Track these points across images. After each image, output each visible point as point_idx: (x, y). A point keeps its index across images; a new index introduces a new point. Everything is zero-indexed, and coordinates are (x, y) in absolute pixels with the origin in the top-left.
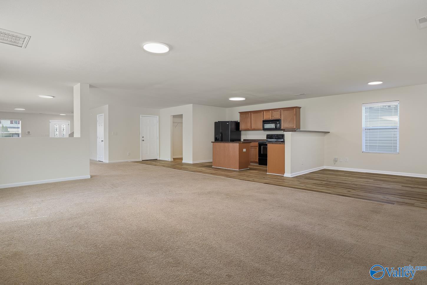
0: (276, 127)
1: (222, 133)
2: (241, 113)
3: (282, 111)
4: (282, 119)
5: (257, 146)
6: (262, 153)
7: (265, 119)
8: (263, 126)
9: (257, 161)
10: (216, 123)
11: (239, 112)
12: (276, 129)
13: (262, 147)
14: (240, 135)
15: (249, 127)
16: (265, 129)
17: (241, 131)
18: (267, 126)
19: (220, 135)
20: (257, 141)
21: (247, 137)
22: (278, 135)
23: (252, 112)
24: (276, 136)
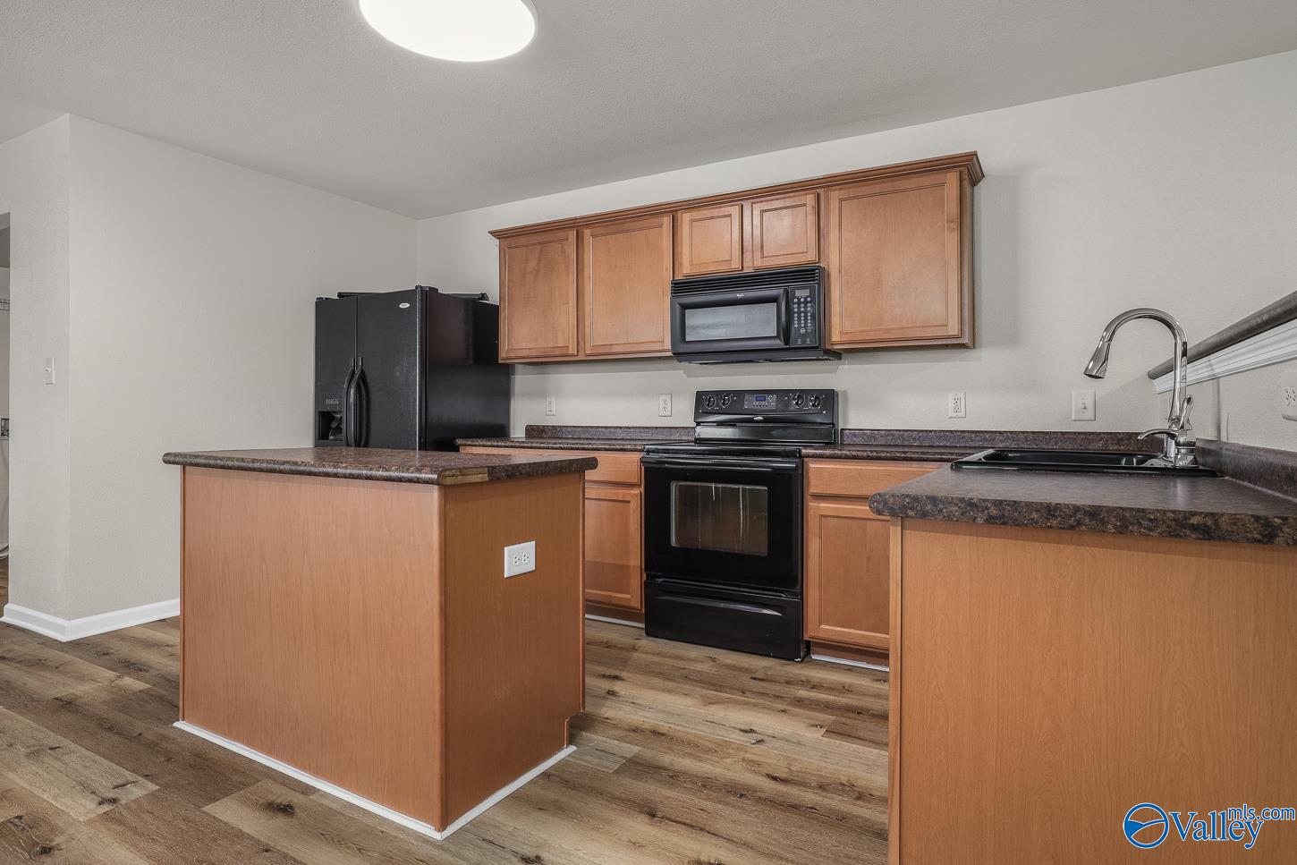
0: (785, 332)
1: (363, 377)
2: (505, 236)
3: (834, 205)
4: (833, 263)
5: (631, 485)
6: (674, 542)
7: (687, 270)
8: (680, 329)
9: (633, 596)
10: (322, 305)
11: (493, 233)
12: (787, 347)
13: (674, 486)
14: (505, 394)
15: (564, 338)
16: (685, 352)
17: (508, 366)
18: (710, 325)
19: (352, 391)
20: (623, 439)
21: (549, 413)
22: (789, 397)
23: (587, 226)
24: (771, 402)
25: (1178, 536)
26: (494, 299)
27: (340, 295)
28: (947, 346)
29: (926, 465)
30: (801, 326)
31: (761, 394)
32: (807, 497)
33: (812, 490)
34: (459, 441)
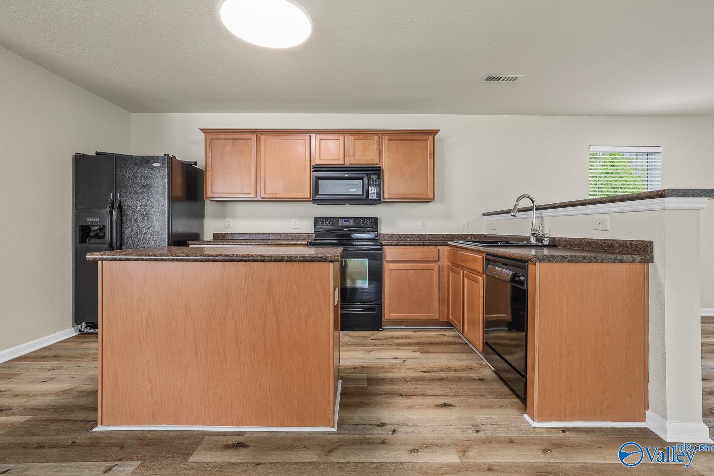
0: (367, 193)
2: (210, 132)
3: (385, 142)
4: (385, 165)
7: (318, 161)
8: (316, 189)
18: (329, 187)
19: (114, 213)
20: (273, 240)
21: (228, 227)
22: (360, 221)
23: (262, 134)
24: (351, 222)
25: (615, 262)
26: (200, 165)
27: (98, 154)
28: (420, 202)
29: (431, 247)
30: (373, 191)
31: (346, 219)
32: (384, 262)
33: (387, 259)
34: (190, 242)
